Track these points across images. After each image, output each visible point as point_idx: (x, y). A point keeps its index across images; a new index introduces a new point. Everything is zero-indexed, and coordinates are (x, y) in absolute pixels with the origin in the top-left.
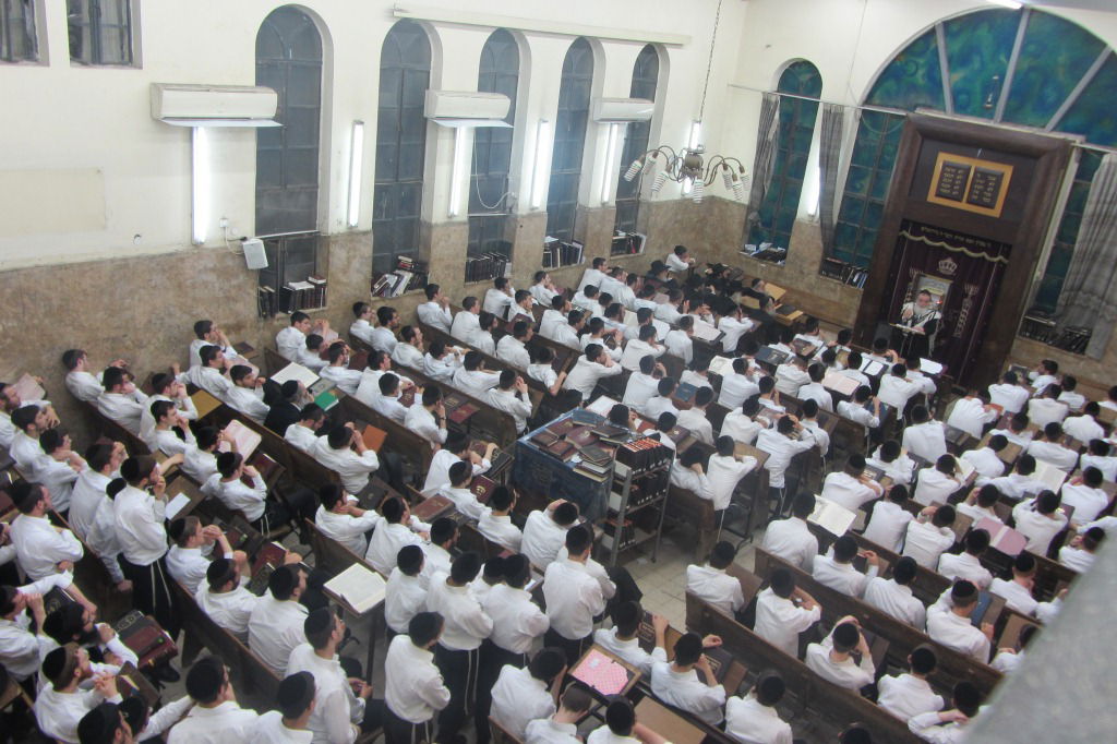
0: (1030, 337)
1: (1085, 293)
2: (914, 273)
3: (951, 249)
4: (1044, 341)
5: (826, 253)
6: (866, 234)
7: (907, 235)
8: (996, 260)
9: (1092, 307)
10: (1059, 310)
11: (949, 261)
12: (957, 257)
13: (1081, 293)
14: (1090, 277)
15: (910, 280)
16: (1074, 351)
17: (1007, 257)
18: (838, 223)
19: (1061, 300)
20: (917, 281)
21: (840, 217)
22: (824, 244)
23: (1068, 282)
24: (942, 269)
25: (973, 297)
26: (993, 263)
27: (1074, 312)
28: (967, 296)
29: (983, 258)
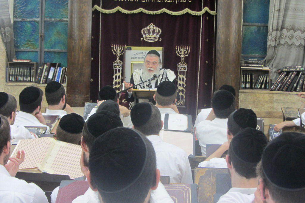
0: (251, 88)
1: (288, 30)
2: (117, 50)
3: (151, 13)
4: (265, 88)
5: (9, 57)
6: (49, 26)
7: (100, 9)
8: (200, 13)
9: (298, 44)
10: (270, 52)
11: (152, 27)
12: (159, 20)
13: (285, 31)
14: (290, 13)
15: (114, 58)
16: (295, 90)
17: (212, 9)
18: (15, 22)
19: (270, 43)
20: (122, 58)
21: (15, 17)
22: (6, 44)
23: (273, 22)
24: (146, 37)
25: (186, 60)
26: (199, 17)
27: (281, 52)
28: (179, 59)
29: (187, 13)
